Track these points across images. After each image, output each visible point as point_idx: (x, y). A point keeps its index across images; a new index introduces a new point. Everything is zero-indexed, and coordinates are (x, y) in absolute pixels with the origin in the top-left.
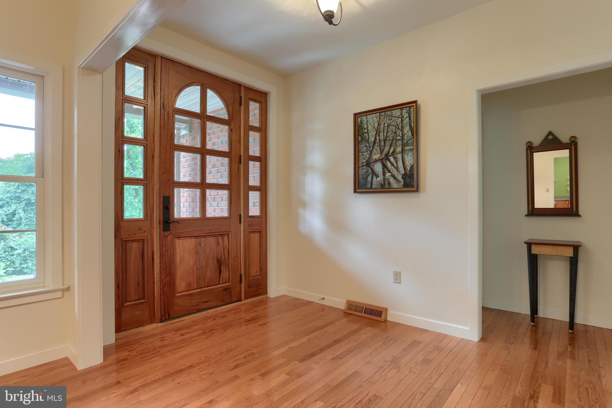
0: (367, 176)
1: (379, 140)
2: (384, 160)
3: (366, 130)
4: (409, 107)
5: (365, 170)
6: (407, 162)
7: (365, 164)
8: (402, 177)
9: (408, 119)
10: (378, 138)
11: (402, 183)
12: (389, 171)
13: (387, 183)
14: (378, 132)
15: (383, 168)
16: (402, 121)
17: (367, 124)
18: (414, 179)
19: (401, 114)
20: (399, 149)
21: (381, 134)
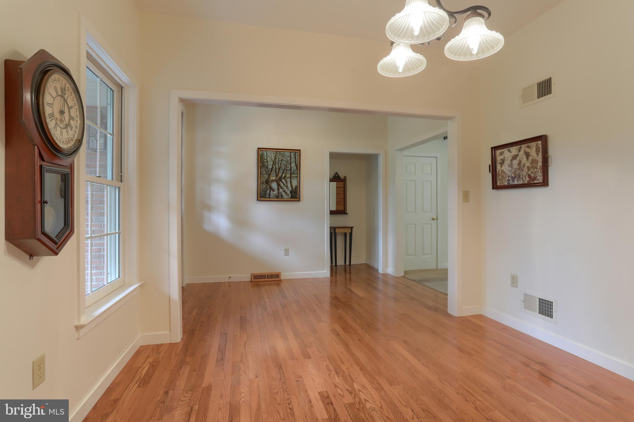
0: (266, 190)
1: (275, 168)
2: (278, 181)
3: (266, 160)
4: (295, 152)
5: (265, 186)
6: (293, 184)
7: (265, 182)
8: (290, 192)
9: (294, 159)
10: (274, 167)
11: (290, 196)
12: (282, 188)
13: (280, 195)
14: (274, 163)
15: (277, 186)
16: (291, 159)
17: (267, 157)
18: (297, 194)
19: (290, 155)
20: (288, 175)
21: (277, 165)
